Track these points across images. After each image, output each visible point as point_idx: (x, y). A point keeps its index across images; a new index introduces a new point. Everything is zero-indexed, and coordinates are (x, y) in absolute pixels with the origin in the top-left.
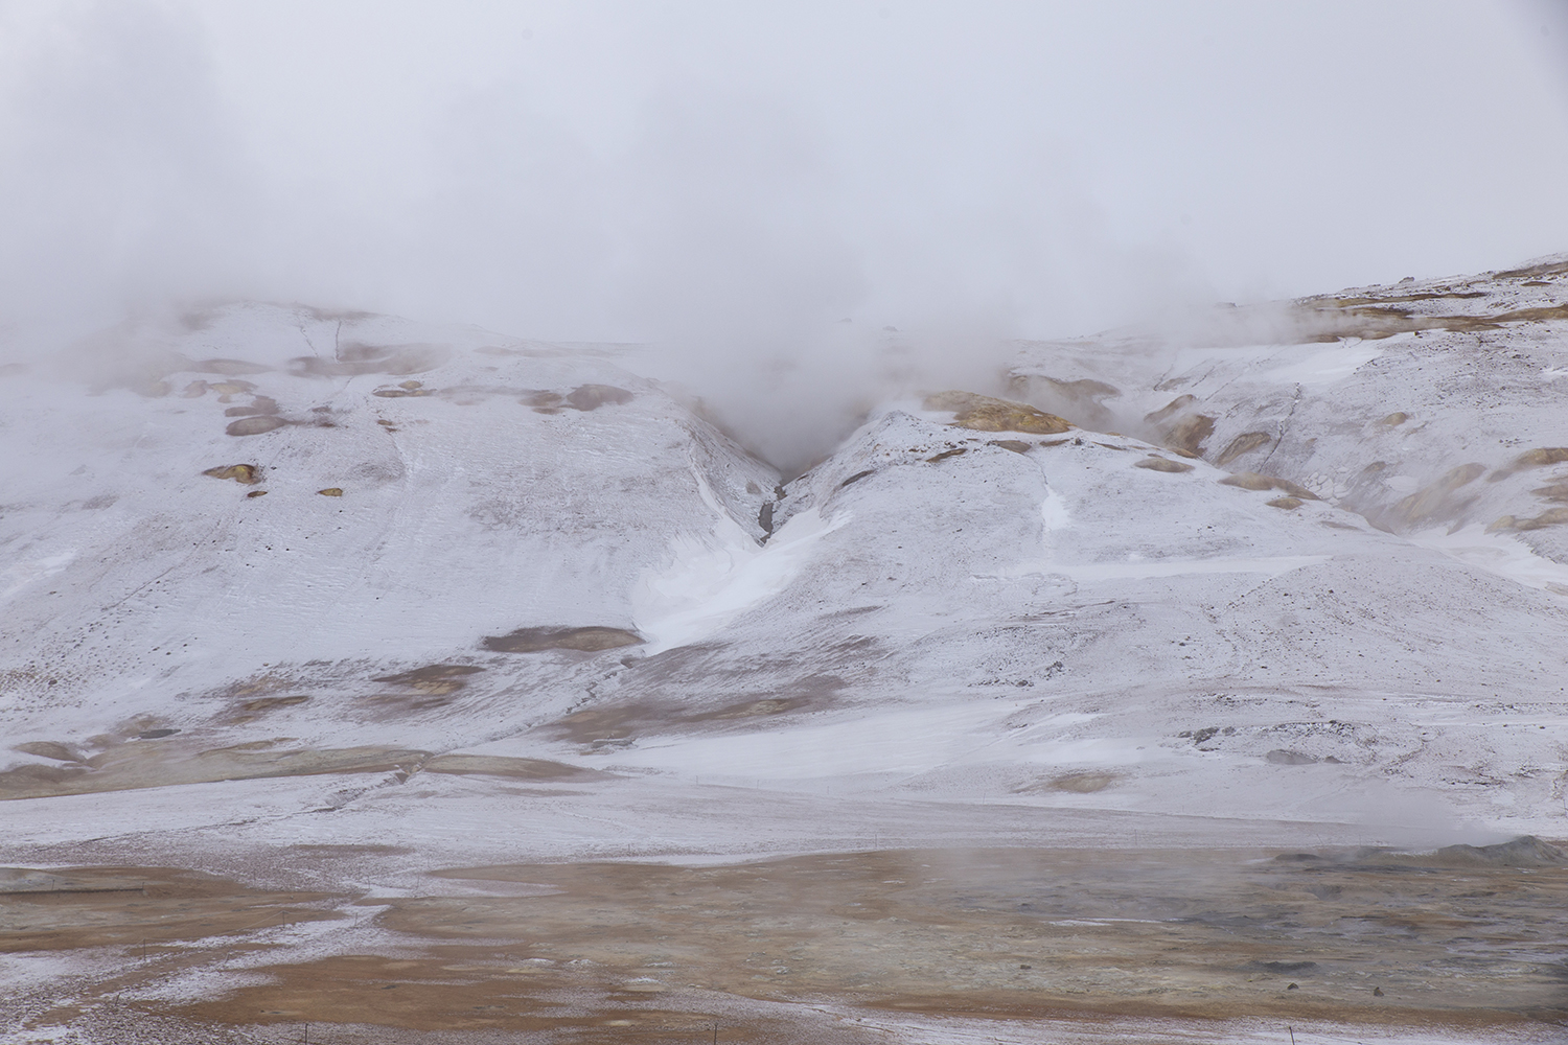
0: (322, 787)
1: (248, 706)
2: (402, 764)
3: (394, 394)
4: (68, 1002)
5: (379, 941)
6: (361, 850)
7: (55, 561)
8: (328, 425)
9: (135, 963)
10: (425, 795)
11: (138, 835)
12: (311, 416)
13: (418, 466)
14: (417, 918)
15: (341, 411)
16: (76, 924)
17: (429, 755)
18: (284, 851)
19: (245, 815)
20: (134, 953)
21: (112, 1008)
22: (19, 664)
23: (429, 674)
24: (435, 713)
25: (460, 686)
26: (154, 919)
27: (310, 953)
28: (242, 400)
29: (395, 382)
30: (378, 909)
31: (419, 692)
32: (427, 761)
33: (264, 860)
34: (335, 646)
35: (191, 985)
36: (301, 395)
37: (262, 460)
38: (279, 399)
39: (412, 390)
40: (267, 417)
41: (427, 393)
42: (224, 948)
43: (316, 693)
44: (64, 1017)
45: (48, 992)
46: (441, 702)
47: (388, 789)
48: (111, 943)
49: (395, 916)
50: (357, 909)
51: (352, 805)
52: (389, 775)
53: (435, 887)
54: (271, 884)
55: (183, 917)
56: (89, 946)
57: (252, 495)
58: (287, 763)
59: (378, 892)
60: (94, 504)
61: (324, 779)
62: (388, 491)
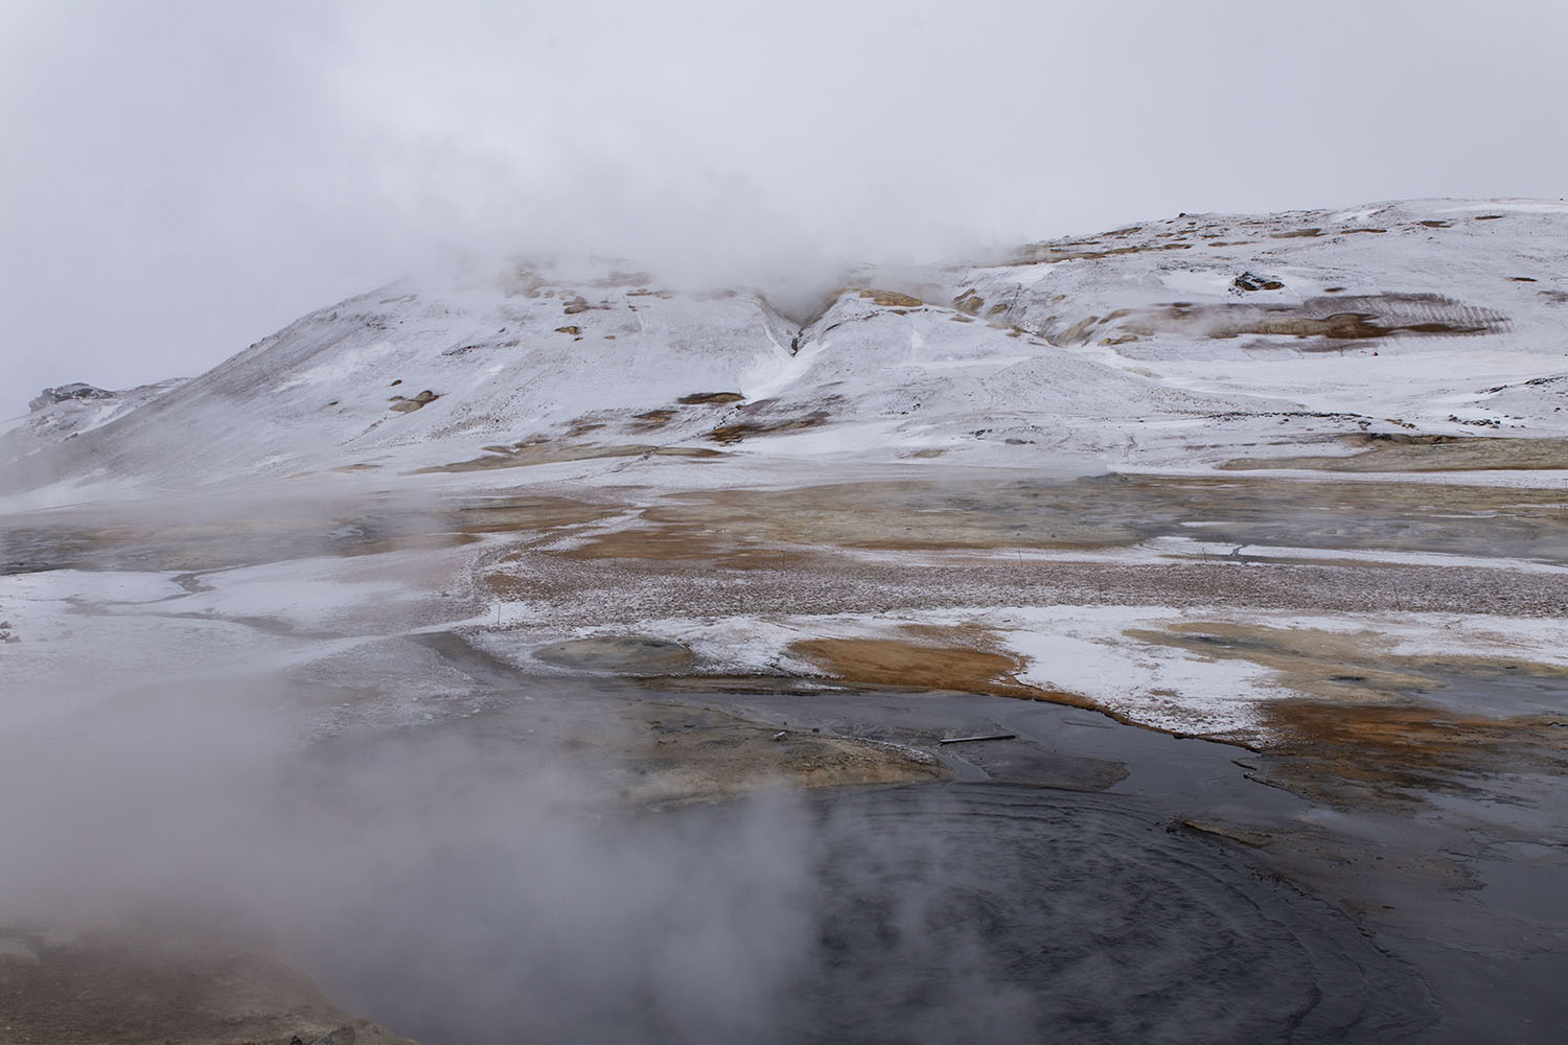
0: (614, 462)
1: (580, 429)
2: (648, 452)
3: (635, 295)
4: (516, 552)
5: (642, 524)
6: (632, 487)
7: (495, 370)
8: (607, 309)
9: (542, 536)
10: (656, 464)
11: (538, 483)
12: (600, 305)
13: (647, 326)
14: (656, 515)
15: (612, 302)
16: (516, 520)
17: (657, 448)
18: (599, 489)
19: (583, 475)
20: (541, 532)
21: (534, 554)
22: (483, 413)
23: (656, 414)
24: (658, 430)
25: (669, 419)
26: (548, 517)
27: (614, 530)
28: (570, 299)
29: (635, 290)
30: (641, 511)
31: (651, 422)
32: (656, 450)
33: (591, 492)
34: (615, 404)
35: (565, 544)
36: (594, 296)
37: (580, 324)
38: (586, 298)
39: (642, 293)
40: (579, 306)
41: (649, 294)
42: (578, 528)
43: (608, 423)
44: (515, 558)
45: (508, 548)
46: (661, 426)
47: (641, 462)
48: (532, 528)
49: (648, 514)
50: (633, 512)
51: (626, 469)
52: (641, 456)
53: (663, 502)
54: (595, 502)
55: (559, 516)
56: (522, 529)
57: (577, 339)
58: (597, 452)
59: (639, 505)
60: (509, 345)
61: (614, 459)
62: (635, 336)
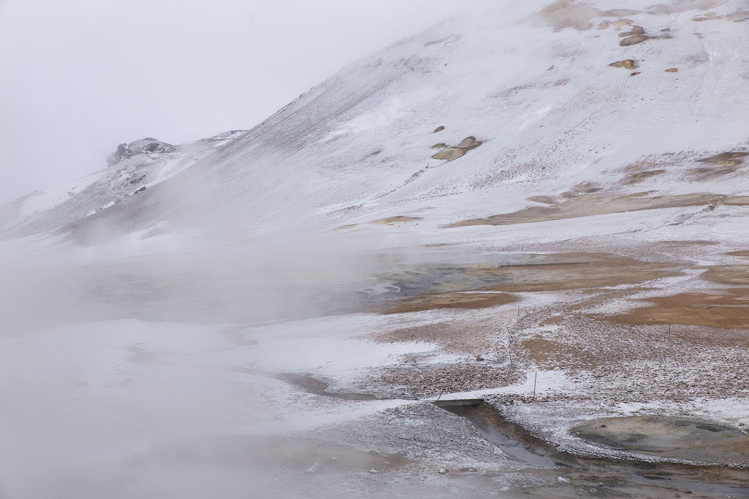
0: (674, 213)
1: (635, 176)
2: (712, 202)
3: (701, 20)
4: (558, 314)
5: (704, 286)
6: (693, 243)
7: (542, 111)
8: (668, 37)
9: (587, 297)
10: (723, 216)
11: (586, 238)
12: (660, 34)
13: (715, 54)
14: (722, 275)
15: (675, 30)
16: (560, 279)
17: (725, 196)
18: (655, 244)
19: (636, 227)
20: (587, 292)
21: (578, 317)
22: (528, 160)
23: (727, 156)
24: (728, 176)
25: (740, 162)
26: (595, 276)
27: (670, 292)
28: (627, 29)
29: (702, 13)
30: (702, 271)
31: (719, 166)
32: (723, 200)
33: (646, 249)
34: (675, 146)
35: (614, 307)
36: (653, 24)
37: (637, 57)
38: (644, 27)
39: (711, 17)
40: (640, 35)
41: (719, 17)
42: (629, 289)
43: (668, 168)
44: (556, 321)
45: (549, 310)
46: (730, 171)
47: (705, 214)
48: (576, 287)
49: (711, 274)
50: (692, 271)
51: (688, 221)
52: (705, 207)
53: (730, 260)
54: (650, 260)
55: (609, 275)
56: (566, 289)
57: (633, 74)
58: (655, 202)
59: (702, 263)
60: (559, 83)
61: (674, 209)
62: (700, 68)
